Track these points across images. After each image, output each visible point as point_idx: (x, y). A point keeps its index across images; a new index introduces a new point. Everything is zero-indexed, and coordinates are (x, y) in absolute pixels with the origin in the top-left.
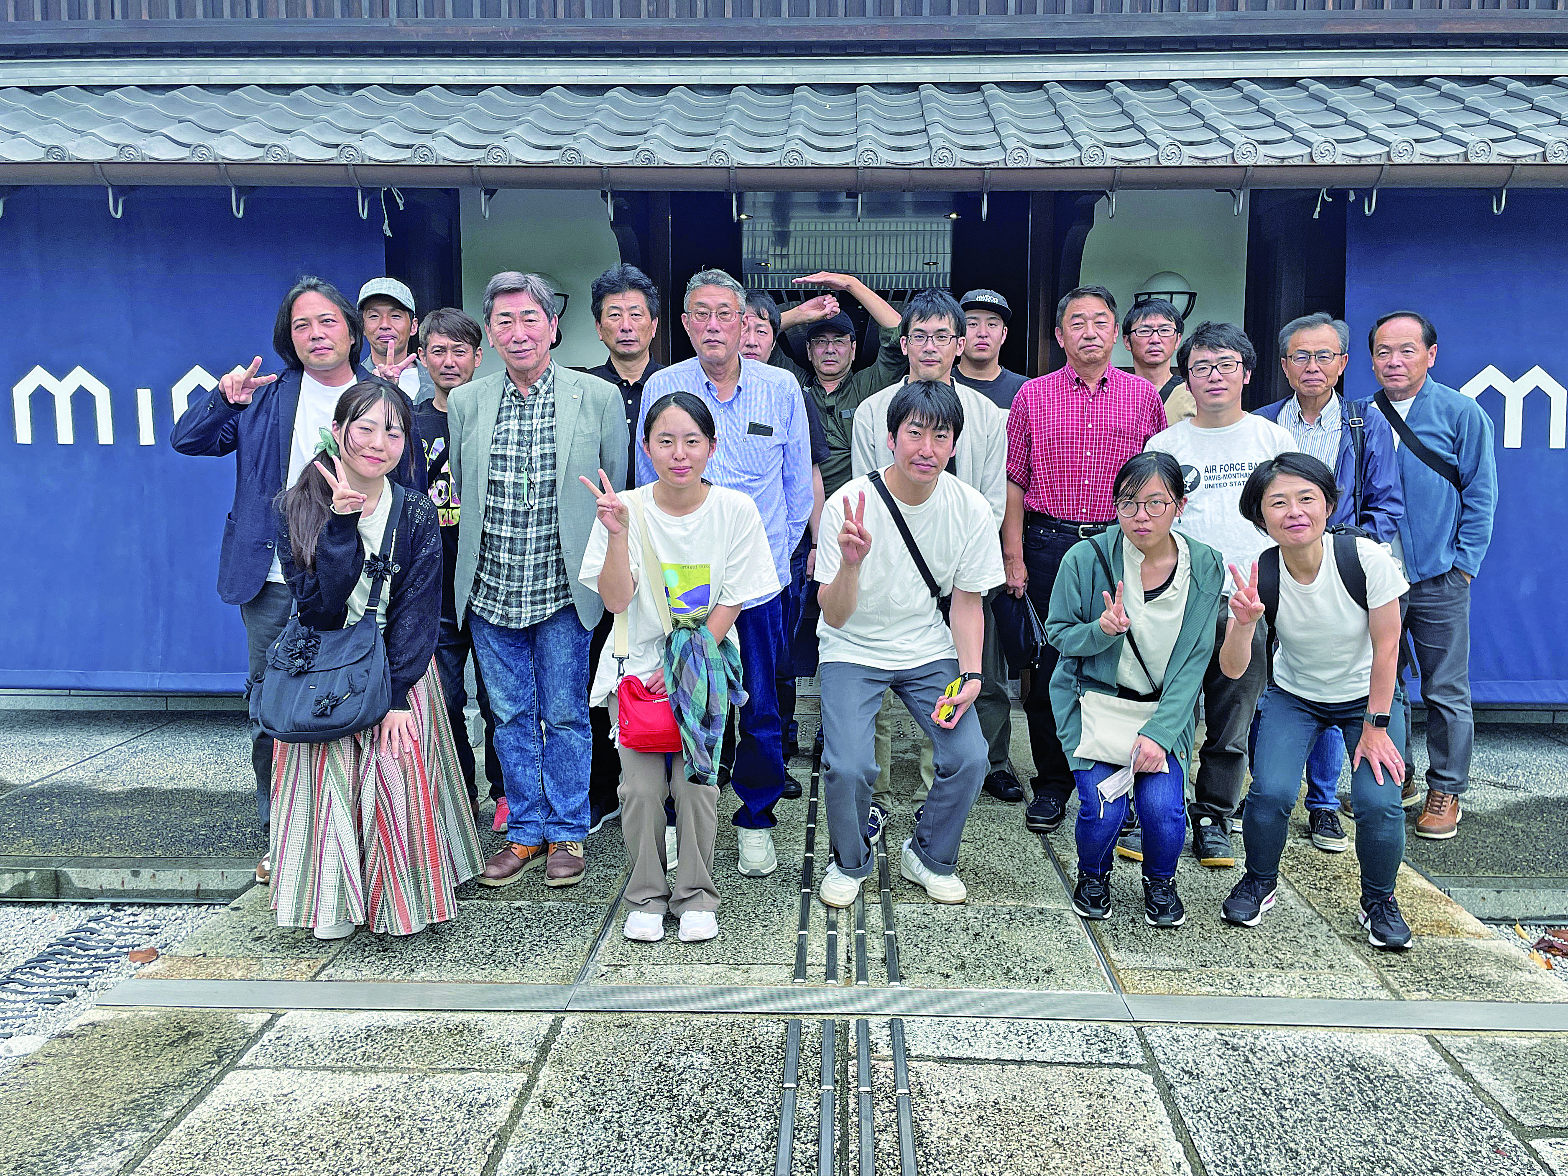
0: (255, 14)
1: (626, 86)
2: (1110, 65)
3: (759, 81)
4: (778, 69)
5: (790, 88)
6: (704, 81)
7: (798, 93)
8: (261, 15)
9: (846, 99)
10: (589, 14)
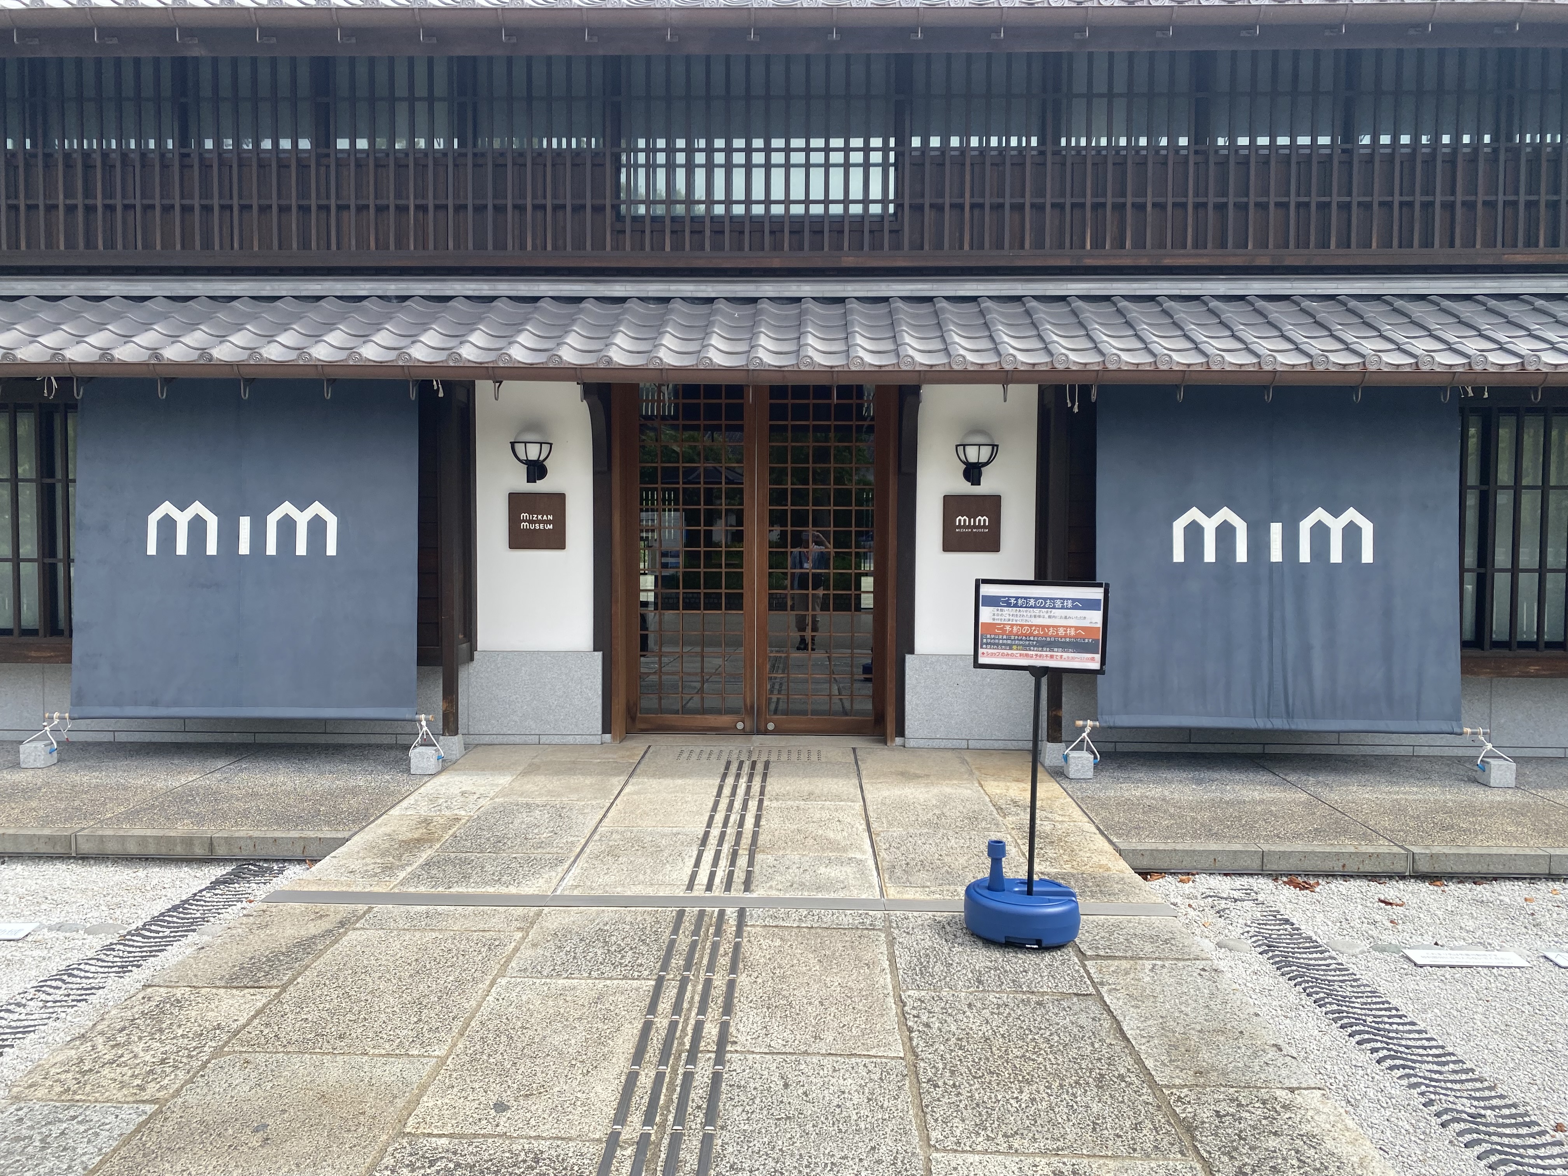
0: (334, 246)
1: (596, 298)
2: (935, 286)
3: (689, 295)
4: (703, 287)
5: (710, 300)
6: (650, 295)
7: (717, 305)
8: (338, 248)
9: (748, 309)
10: (569, 248)
